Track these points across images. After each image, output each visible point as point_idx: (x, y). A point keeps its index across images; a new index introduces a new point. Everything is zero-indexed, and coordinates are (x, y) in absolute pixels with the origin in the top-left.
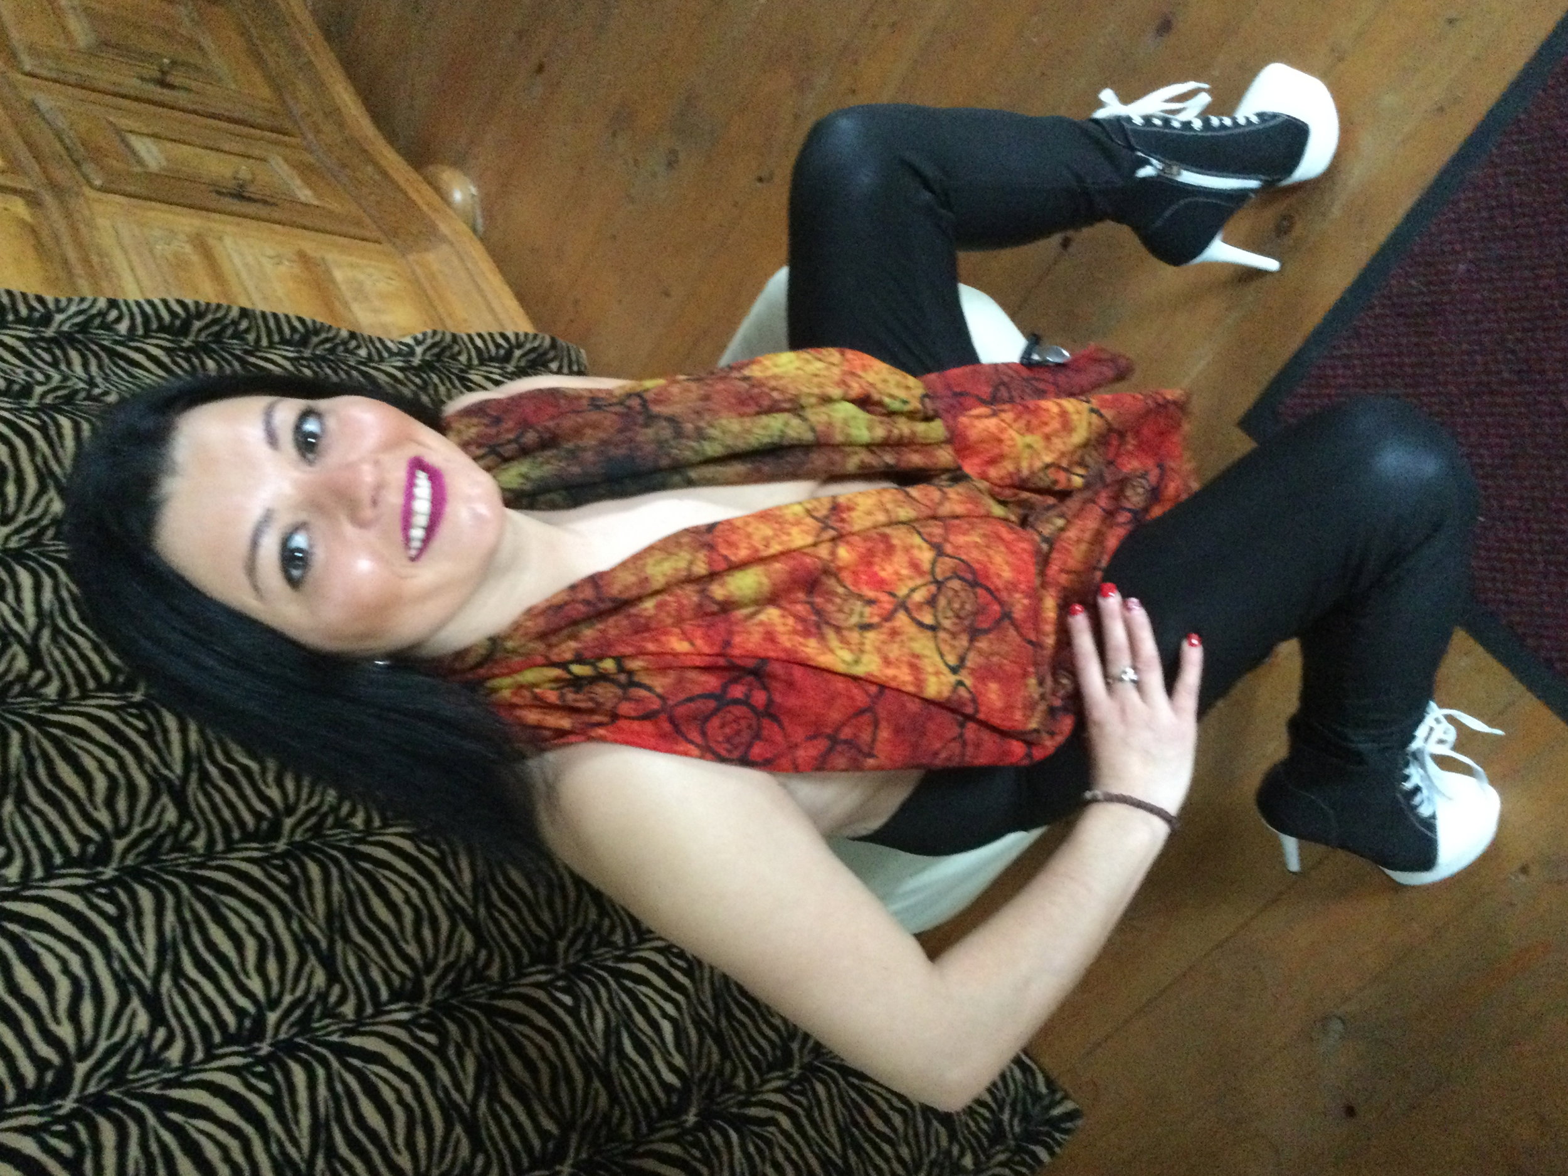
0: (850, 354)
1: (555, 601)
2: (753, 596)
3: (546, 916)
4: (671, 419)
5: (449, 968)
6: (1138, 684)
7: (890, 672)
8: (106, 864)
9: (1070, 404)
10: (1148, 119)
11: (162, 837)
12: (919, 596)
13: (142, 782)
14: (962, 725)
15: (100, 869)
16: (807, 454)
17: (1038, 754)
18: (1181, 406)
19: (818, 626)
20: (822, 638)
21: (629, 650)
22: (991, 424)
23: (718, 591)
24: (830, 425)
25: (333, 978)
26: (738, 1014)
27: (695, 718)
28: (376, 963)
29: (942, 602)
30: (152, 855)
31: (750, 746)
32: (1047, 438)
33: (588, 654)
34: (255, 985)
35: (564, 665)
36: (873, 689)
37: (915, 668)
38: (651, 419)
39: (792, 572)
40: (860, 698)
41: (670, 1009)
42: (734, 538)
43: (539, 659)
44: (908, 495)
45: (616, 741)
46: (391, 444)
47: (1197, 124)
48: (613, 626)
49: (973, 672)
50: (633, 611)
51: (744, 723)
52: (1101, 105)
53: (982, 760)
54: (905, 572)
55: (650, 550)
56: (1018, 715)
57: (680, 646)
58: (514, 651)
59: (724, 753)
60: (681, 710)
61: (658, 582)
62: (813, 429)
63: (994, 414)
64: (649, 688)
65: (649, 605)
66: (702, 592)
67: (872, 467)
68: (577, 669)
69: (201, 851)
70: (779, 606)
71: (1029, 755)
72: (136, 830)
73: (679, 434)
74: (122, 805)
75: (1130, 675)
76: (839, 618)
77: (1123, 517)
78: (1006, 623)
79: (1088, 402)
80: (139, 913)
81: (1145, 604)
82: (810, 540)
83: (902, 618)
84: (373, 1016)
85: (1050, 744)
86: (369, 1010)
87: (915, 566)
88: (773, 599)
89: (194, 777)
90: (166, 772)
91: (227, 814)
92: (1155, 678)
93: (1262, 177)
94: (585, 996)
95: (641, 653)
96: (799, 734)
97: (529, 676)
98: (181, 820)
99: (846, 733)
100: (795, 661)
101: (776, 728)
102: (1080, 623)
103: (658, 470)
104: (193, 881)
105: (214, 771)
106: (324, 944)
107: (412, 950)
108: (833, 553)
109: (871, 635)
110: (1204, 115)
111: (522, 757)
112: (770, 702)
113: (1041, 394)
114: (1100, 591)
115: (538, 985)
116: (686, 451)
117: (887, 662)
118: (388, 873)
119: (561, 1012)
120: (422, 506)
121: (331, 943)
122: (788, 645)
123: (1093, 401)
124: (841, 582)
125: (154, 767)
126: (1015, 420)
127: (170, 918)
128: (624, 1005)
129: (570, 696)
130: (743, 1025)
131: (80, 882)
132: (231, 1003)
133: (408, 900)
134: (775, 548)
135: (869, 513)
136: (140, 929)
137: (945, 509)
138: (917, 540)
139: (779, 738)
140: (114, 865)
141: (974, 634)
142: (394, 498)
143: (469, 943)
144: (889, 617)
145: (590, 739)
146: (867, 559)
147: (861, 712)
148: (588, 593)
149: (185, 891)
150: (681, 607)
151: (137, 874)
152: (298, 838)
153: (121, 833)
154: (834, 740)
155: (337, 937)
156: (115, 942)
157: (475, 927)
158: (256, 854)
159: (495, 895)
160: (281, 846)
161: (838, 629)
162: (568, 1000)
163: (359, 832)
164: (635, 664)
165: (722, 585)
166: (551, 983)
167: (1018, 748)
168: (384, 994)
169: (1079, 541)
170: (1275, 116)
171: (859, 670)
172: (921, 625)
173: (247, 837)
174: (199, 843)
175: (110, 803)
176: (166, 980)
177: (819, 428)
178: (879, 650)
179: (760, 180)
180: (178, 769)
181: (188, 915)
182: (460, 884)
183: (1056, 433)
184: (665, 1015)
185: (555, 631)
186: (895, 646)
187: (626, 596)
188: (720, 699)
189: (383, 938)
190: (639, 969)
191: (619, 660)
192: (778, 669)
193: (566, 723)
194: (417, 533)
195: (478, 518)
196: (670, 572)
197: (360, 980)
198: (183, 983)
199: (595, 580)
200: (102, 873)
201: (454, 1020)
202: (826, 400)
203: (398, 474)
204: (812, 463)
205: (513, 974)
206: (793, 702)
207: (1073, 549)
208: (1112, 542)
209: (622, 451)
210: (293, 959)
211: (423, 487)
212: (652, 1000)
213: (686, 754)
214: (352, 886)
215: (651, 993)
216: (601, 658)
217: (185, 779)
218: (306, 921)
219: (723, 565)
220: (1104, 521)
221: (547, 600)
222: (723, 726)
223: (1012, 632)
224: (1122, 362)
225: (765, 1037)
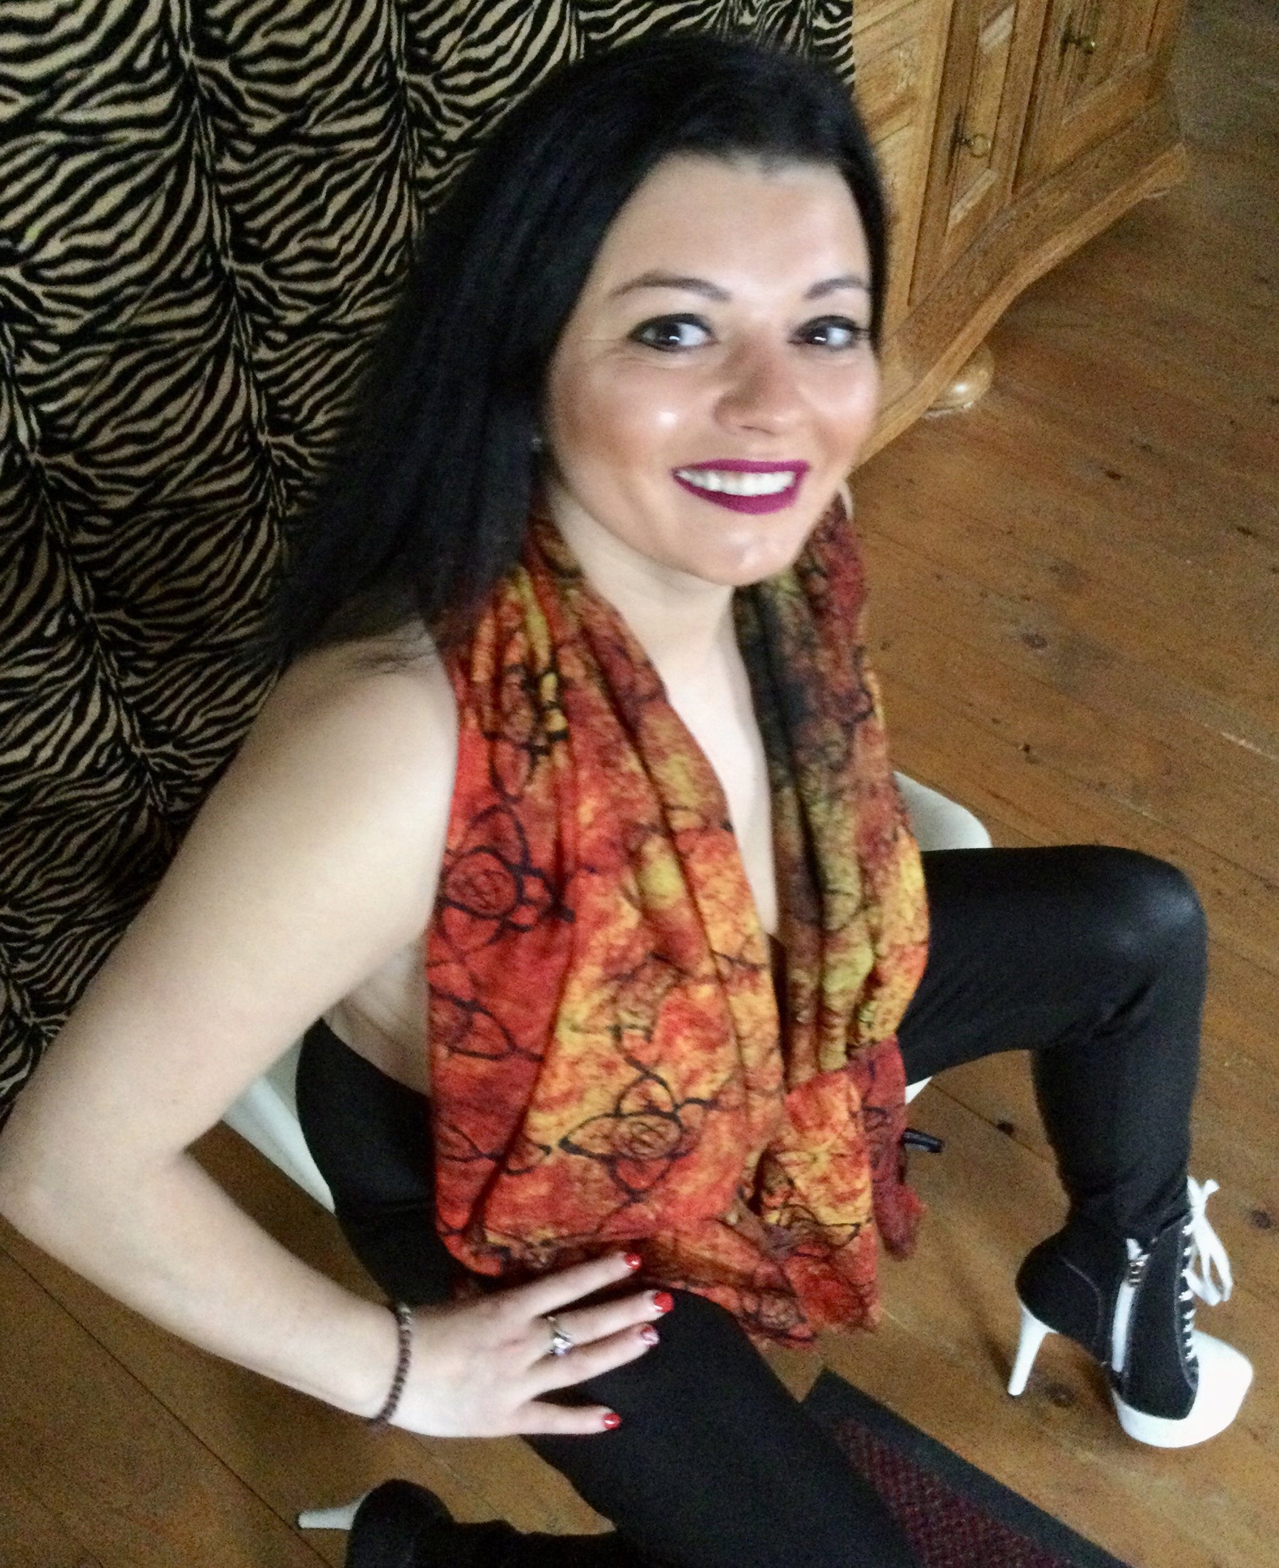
0: (923, 951)
1: (631, 645)
2: (648, 889)
3: (155, 592)
4: (849, 754)
5: (84, 481)
6: (551, 1356)
7: (562, 1069)
8: (198, 52)
9: (865, 1201)
10: (1188, 1241)
11: (233, 119)
12: (657, 1092)
13: (301, 87)
14: (491, 1157)
15: (192, 45)
16: (811, 922)
17: (452, 1242)
18: (861, 1322)
19: (617, 977)
20: (604, 982)
21: (578, 747)
22: (841, 1114)
23: (654, 847)
24: (848, 945)
25: (67, 342)
26: (42, 836)
27: (497, 839)
28: (87, 394)
29: (651, 1121)
30: (213, 107)
31: (462, 907)
32: (825, 1180)
33: (570, 697)
34: (55, 248)
35: (554, 666)
36: (538, 1050)
37: (567, 1097)
38: (848, 729)
39: (681, 933)
40: (526, 1038)
41: (46, 753)
42: (717, 856)
43: (559, 634)
44: (771, 1051)
45: (461, 741)
46: (824, 435)
47: (1186, 1296)
48: (605, 722)
49: (562, 1163)
50: (626, 746)
51: (492, 899)
52: (1201, 1183)
53: (443, 1179)
54: (684, 1067)
55: (699, 755)
56: (506, 1221)
57: (586, 811)
58: (565, 598)
59: (452, 877)
60: (505, 820)
61: (661, 771)
62: (844, 926)
63: (853, 1115)
64: (530, 778)
65: (632, 764)
66: (654, 828)
67: (795, 996)
68: (549, 682)
69: (218, 167)
70: (641, 924)
71: (451, 1231)
72: (241, 85)
73: (837, 769)
74: (272, 65)
75: (561, 1345)
76: (627, 1000)
77: (750, 1304)
78: (626, 1197)
79: (868, 1221)
80: (138, 97)
81: (653, 1350)
82: (717, 947)
83: (630, 1074)
84: (20, 395)
85: (464, 1253)
86: (27, 391)
87: (691, 1078)
88: (649, 914)
89: (310, 151)
90: (313, 116)
91: (266, 193)
92: (562, 1377)
93: (1127, 1374)
94: (58, 650)
95: (575, 762)
96: (480, 963)
97: (537, 622)
98: (255, 140)
99: (482, 1021)
100: (573, 954)
101: (483, 939)
102: (617, 1269)
103: (791, 747)
104: (181, 161)
105: (316, 175)
106: (111, 327)
107: (106, 436)
108: (704, 980)
109: (606, 1040)
110: (1197, 1303)
111: (431, 621)
112: (521, 929)
113: (874, 1165)
114: (662, 1290)
115: (68, 592)
116: (817, 782)
117: (575, 1063)
118: (200, 395)
119: (34, 624)
120: (752, 485)
121: (109, 337)
122: (593, 943)
123: (869, 1225)
124: (669, 989)
125: (317, 102)
126: (846, 1140)
127: (134, 136)
128: (49, 696)
129: (515, 679)
130: (30, 842)
131: (175, 22)
132: (30, 220)
133: (168, 423)
134: (706, 906)
135: (751, 1012)
136: (118, 100)
137: (757, 1100)
138: (722, 1076)
139: (475, 941)
140: (198, 62)
141: (609, 1161)
142: (756, 449)
143: (119, 502)
144: (632, 1061)
145: (461, 707)
146: (697, 1020)
147: (508, 1036)
148: (644, 687)
149: (168, 153)
150: (631, 803)
151: (188, 91)
152: (239, 282)
153: (237, 68)
154: (474, 1006)
155: (118, 343)
156: (100, 71)
157: (139, 506)
158: (217, 234)
159: (178, 527)
160: (228, 263)
161: (614, 1000)
162: (51, 630)
163: (250, 357)
164: (560, 758)
165: (662, 851)
166: (72, 608)
167: (459, 1219)
168: (49, 408)
169: (714, 1248)
170: (1194, 1377)
171: (563, 1033)
172: (622, 1097)
173: (238, 221)
174: (229, 164)
175: (274, 51)
176: (54, 138)
177: (843, 935)
178: (590, 1051)
179: (1027, 749)
180: (317, 131)
181: (137, 158)
182: (189, 486)
183: (831, 1189)
184: (37, 749)
185: (593, 649)
186: (594, 1070)
187: (643, 733)
188: (526, 867)
189: (121, 396)
190: (94, 710)
191: (564, 736)
192: (565, 934)
193: (481, 675)
194: (713, 482)
195: (737, 554)
196: (673, 784)
197: (66, 375)
198: (52, 159)
199: (658, 693)
200: (187, 48)
201: (19, 497)
202: (875, 936)
203: (787, 451)
204: (803, 930)
205: (80, 559)
206: (522, 955)
207: (703, 1243)
208: (721, 1295)
209: (813, 704)
210: (88, 291)
211: (771, 484)
212: (57, 728)
213: (451, 831)
214: (182, 354)
215: (65, 726)
216: (566, 713)
217: (306, 140)
218: (136, 305)
219: (683, 848)
220: (741, 1275)
221: (632, 636)
222: (487, 873)
223: (613, 1205)
224: (907, 1246)
225: (15, 873)
